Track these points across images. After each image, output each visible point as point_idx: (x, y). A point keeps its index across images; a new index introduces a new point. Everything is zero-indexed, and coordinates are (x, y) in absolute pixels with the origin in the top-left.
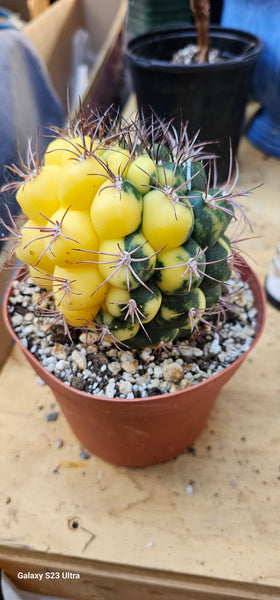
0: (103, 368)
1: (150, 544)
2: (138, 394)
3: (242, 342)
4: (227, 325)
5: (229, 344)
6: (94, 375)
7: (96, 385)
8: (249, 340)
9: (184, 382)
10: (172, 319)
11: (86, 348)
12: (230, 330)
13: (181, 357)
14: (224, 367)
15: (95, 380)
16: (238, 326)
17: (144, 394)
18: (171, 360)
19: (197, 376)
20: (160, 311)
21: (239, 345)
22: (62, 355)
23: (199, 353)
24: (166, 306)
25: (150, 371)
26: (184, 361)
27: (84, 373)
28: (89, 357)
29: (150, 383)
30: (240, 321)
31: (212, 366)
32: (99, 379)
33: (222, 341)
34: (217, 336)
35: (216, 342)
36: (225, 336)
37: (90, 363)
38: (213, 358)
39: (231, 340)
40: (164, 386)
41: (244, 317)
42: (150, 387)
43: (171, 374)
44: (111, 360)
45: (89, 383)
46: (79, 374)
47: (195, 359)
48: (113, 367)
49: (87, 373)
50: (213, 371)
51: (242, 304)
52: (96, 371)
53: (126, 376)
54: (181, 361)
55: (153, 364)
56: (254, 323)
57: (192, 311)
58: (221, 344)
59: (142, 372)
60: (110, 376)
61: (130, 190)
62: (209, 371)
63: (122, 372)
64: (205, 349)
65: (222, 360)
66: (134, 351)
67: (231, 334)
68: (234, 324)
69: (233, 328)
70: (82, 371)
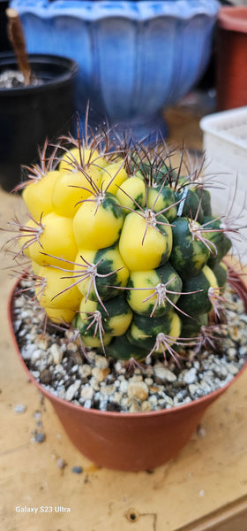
0: (74, 369)
1: (202, 493)
2: (96, 405)
3: (222, 378)
4: (212, 356)
5: (207, 376)
6: (64, 372)
7: (62, 382)
8: (230, 377)
9: (145, 405)
10: (140, 339)
11: (67, 343)
12: (214, 362)
13: (153, 377)
14: (192, 399)
15: (62, 377)
16: (223, 360)
17: (102, 405)
18: (141, 378)
19: (161, 402)
20: (129, 329)
21: (217, 380)
22: (43, 345)
23: (171, 377)
24: (136, 325)
25: (117, 383)
26: (154, 382)
27: (57, 367)
28: (66, 354)
29: (113, 395)
30: (227, 355)
31: (180, 395)
32: (67, 377)
33: (201, 371)
34: (197, 365)
35: (193, 371)
36: (206, 368)
37: (65, 360)
38: (184, 387)
39: (210, 373)
40: (125, 402)
41: (232, 352)
42: (112, 399)
43: (135, 392)
44: (85, 361)
45: (56, 379)
46: (51, 368)
47: (166, 383)
48: (83, 370)
49: (59, 369)
50: (180, 401)
51: (236, 338)
52: (67, 369)
53: (92, 381)
54: (149, 381)
55: (122, 378)
56: (242, 361)
57: (161, 336)
58: (197, 375)
59: (109, 383)
60: (78, 377)
61: (109, 207)
62: (176, 399)
63: (90, 377)
64: (181, 376)
65: (192, 392)
66: (110, 358)
67: (213, 366)
68: (220, 357)
69: (217, 361)
70: (55, 366)
